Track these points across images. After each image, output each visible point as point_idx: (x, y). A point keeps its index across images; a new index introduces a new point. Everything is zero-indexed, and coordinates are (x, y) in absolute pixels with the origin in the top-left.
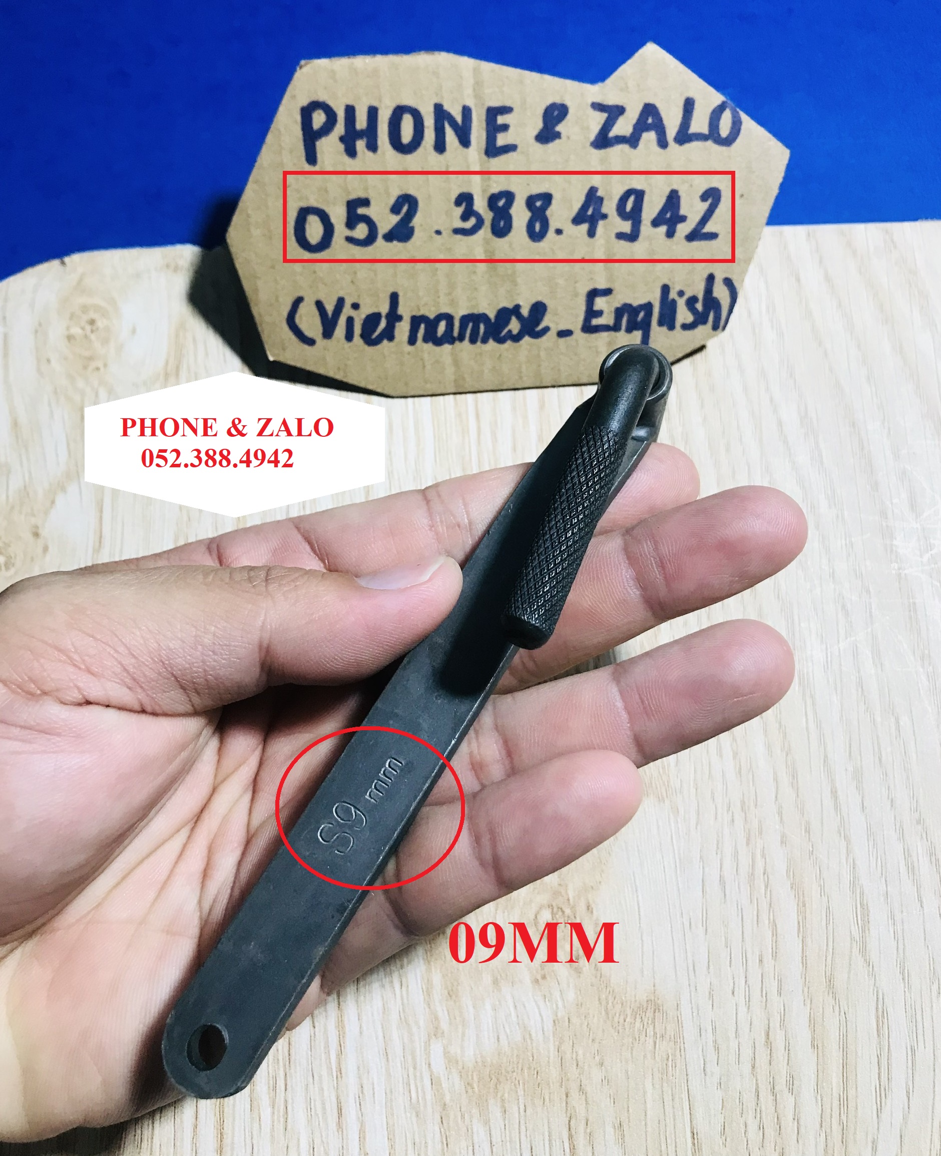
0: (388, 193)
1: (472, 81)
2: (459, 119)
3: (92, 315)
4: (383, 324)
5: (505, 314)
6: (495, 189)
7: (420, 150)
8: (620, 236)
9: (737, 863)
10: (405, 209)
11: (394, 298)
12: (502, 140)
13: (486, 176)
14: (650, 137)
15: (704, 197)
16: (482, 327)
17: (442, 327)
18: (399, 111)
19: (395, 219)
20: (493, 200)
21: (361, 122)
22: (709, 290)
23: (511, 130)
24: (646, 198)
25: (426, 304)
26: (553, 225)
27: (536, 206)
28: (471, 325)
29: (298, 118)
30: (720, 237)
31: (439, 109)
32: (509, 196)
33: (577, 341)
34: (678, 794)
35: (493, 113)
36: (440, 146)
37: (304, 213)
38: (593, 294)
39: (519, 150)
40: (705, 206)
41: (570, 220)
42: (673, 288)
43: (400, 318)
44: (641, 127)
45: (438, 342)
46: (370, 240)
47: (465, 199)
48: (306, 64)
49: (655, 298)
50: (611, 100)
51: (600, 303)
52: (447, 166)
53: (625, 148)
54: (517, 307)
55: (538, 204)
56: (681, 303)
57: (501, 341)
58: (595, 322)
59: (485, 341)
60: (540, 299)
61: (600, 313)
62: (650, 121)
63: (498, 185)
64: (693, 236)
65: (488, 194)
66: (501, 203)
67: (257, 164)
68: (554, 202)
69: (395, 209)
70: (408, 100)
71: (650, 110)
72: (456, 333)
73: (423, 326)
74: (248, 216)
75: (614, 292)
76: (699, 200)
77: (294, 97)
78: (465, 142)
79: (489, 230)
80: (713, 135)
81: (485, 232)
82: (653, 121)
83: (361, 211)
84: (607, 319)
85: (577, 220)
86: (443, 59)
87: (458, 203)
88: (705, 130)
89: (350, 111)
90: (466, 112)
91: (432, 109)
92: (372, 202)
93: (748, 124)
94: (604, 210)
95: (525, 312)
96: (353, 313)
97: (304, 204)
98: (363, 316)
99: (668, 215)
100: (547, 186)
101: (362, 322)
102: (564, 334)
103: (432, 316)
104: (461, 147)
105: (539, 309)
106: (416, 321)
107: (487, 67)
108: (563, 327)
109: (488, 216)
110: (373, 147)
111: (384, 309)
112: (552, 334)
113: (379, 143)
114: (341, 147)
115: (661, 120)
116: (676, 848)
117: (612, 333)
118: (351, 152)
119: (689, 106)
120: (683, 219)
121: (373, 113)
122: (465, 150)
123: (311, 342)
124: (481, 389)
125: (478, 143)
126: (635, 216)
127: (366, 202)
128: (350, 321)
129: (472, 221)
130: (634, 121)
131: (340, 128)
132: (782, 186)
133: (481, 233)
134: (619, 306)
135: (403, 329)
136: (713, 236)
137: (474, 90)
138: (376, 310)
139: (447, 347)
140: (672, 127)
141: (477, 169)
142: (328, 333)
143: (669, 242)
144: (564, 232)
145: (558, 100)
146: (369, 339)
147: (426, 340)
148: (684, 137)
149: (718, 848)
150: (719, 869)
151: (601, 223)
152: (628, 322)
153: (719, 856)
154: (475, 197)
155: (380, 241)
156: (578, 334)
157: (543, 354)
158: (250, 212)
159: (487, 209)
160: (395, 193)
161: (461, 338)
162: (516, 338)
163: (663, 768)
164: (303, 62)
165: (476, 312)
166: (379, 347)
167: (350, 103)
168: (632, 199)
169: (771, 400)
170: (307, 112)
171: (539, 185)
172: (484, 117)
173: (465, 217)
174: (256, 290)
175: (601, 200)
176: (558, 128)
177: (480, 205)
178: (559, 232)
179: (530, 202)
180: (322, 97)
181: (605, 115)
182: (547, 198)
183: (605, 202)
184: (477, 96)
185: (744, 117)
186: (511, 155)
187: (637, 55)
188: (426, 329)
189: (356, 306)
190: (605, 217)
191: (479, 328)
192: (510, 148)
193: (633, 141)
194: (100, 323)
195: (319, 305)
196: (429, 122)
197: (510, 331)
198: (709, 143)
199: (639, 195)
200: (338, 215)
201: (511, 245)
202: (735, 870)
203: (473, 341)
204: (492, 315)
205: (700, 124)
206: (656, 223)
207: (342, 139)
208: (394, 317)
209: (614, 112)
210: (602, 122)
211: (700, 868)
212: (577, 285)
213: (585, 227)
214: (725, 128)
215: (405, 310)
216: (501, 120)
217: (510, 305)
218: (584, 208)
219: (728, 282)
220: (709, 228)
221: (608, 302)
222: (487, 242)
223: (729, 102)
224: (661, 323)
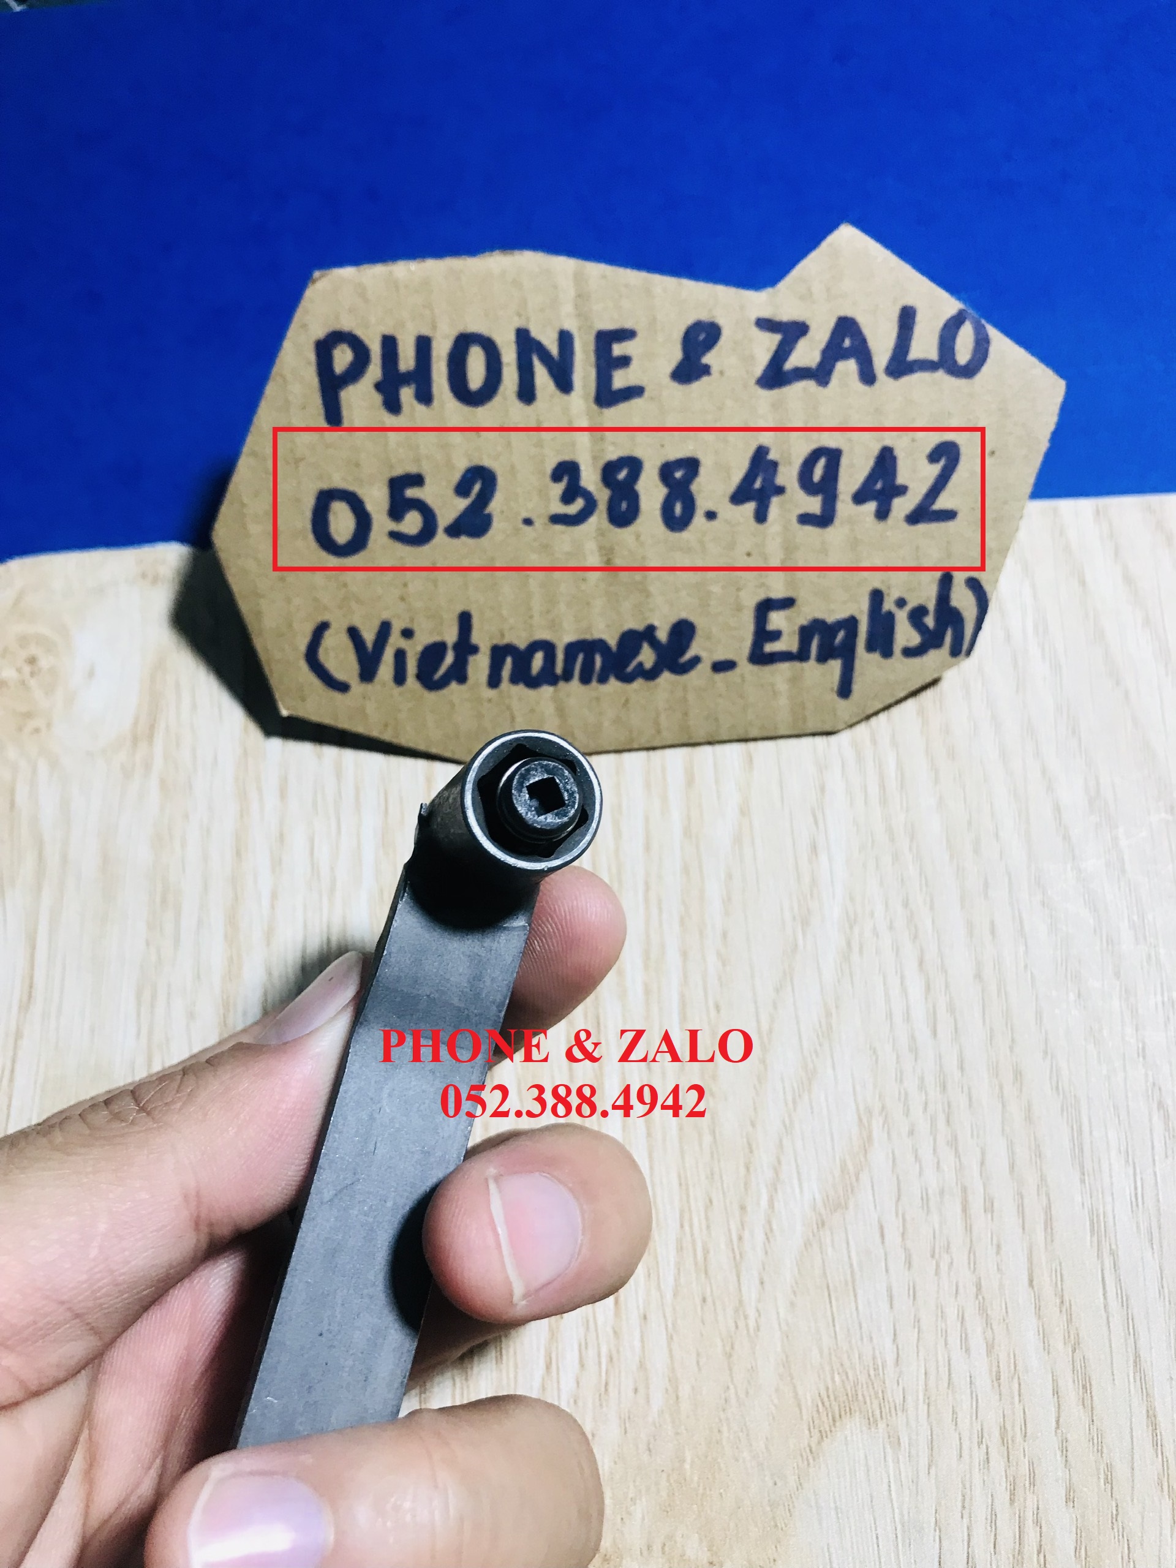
0: (449, 465)
1: (572, 292)
2: (554, 349)
3: (34, 650)
4: (449, 658)
5: (632, 640)
6: (613, 454)
7: (497, 400)
8: (805, 519)
9: (995, 1535)
10: (477, 487)
11: (465, 620)
12: (620, 380)
13: (599, 434)
14: (847, 368)
15: (934, 456)
16: (598, 660)
17: (538, 661)
18: (463, 342)
19: (462, 504)
20: (609, 471)
21: (407, 360)
22: (944, 597)
23: (634, 364)
24: (844, 461)
25: (511, 628)
26: (702, 504)
27: (675, 478)
28: (581, 657)
29: (312, 356)
30: (960, 516)
31: (523, 337)
32: (634, 465)
33: (742, 677)
34: (900, 1413)
35: (606, 339)
36: (527, 394)
37: (325, 499)
38: (765, 607)
39: (646, 394)
40: (936, 469)
41: (727, 499)
42: (888, 595)
43: (475, 650)
44: (833, 353)
45: (533, 683)
46: (426, 535)
47: (567, 471)
48: (320, 278)
49: (861, 610)
50: (787, 313)
51: (777, 620)
52: (538, 421)
53: (810, 385)
54: (651, 629)
55: (678, 475)
56: (902, 618)
57: (627, 679)
58: (770, 648)
59: (603, 680)
60: (684, 615)
61: (776, 635)
62: (847, 343)
63: (615, 448)
64: (917, 516)
65: (601, 463)
66: (622, 475)
67: (253, 429)
68: (702, 470)
69: (462, 489)
70: (474, 326)
71: (846, 327)
72: (559, 668)
73: (509, 661)
74: (243, 505)
75: (799, 602)
76: (926, 461)
77: (304, 326)
78: (564, 384)
79: (605, 515)
80: (946, 362)
81: (598, 519)
82: (852, 343)
83: (411, 493)
84: (788, 643)
85: (739, 497)
86: (529, 261)
87: (556, 476)
88: (933, 355)
89: (389, 344)
90: (565, 339)
91: (512, 337)
92: (428, 480)
93: (1000, 344)
94: (780, 480)
95: (662, 635)
96: (403, 643)
97: (325, 486)
98: (420, 648)
99: (879, 486)
100: (691, 448)
101: (418, 656)
102: (723, 666)
103: (522, 645)
104: (558, 393)
105: (683, 631)
106: (499, 653)
107: (596, 270)
108: (721, 656)
109: (602, 495)
110: (425, 396)
111: (451, 636)
112: (704, 668)
113: (435, 390)
114: (377, 398)
115: (864, 341)
116: (896, 1505)
117: (797, 665)
118: (393, 405)
119: (907, 318)
120: (902, 490)
121: (424, 345)
122: (565, 397)
123: (342, 687)
124: (600, 749)
125: (584, 387)
126: (827, 489)
127: (417, 480)
128: (400, 655)
129: (579, 504)
130: (823, 345)
131: (374, 371)
132: (1056, 436)
133: (593, 520)
134: (805, 622)
135: (479, 666)
136: (949, 515)
137: (576, 306)
138: (436, 638)
139: (547, 690)
140: (882, 352)
141: (585, 425)
142: (368, 673)
143: (881, 526)
144: (719, 516)
145: (704, 316)
146: (429, 679)
147: (514, 680)
148: (900, 366)
149: (964, 1507)
150: (966, 1544)
151: (775, 502)
152: (821, 647)
153: (966, 1521)
154: (582, 468)
155: (440, 537)
156: (745, 668)
157: (691, 697)
158: (245, 500)
159: (601, 485)
160: (461, 465)
161: (567, 676)
162: (651, 675)
163: (875, 1370)
164: (317, 274)
165: (588, 637)
166: (445, 692)
167: (388, 331)
168: (821, 463)
169: (1044, 771)
170: (324, 348)
171: (678, 448)
172: (592, 347)
173: (567, 498)
174: (259, 614)
175: (775, 465)
176: (707, 359)
177: (590, 479)
178: (711, 515)
179: (666, 471)
180: (346, 324)
181: (777, 338)
182: (691, 465)
183: (781, 469)
184: (582, 315)
185: (993, 332)
186: (636, 403)
187: (825, 244)
188: (514, 663)
189: (408, 633)
190: (780, 490)
191: (593, 662)
192: (633, 392)
193: (821, 374)
194: (44, 662)
195: (353, 633)
196: (509, 357)
197: (641, 664)
198: (940, 374)
199: (833, 456)
200: (376, 500)
201: (638, 537)
202: (992, 1545)
203: (585, 679)
204: (613, 642)
205: (924, 346)
206: (859, 498)
207: (378, 387)
208: (465, 647)
209: (791, 332)
210: (774, 347)
211: (934, 1541)
212: (742, 594)
213: (750, 507)
214: (963, 352)
215: (482, 637)
216: (618, 350)
217: (639, 626)
218: (749, 478)
219: (975, 586)
220: (943, 502)
221: (789, 619)
222: (601, 533)
223: (970, 311)
224: (870, 647)
